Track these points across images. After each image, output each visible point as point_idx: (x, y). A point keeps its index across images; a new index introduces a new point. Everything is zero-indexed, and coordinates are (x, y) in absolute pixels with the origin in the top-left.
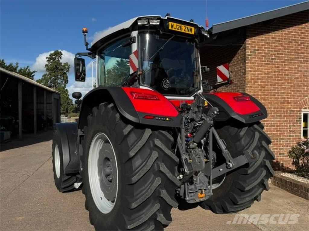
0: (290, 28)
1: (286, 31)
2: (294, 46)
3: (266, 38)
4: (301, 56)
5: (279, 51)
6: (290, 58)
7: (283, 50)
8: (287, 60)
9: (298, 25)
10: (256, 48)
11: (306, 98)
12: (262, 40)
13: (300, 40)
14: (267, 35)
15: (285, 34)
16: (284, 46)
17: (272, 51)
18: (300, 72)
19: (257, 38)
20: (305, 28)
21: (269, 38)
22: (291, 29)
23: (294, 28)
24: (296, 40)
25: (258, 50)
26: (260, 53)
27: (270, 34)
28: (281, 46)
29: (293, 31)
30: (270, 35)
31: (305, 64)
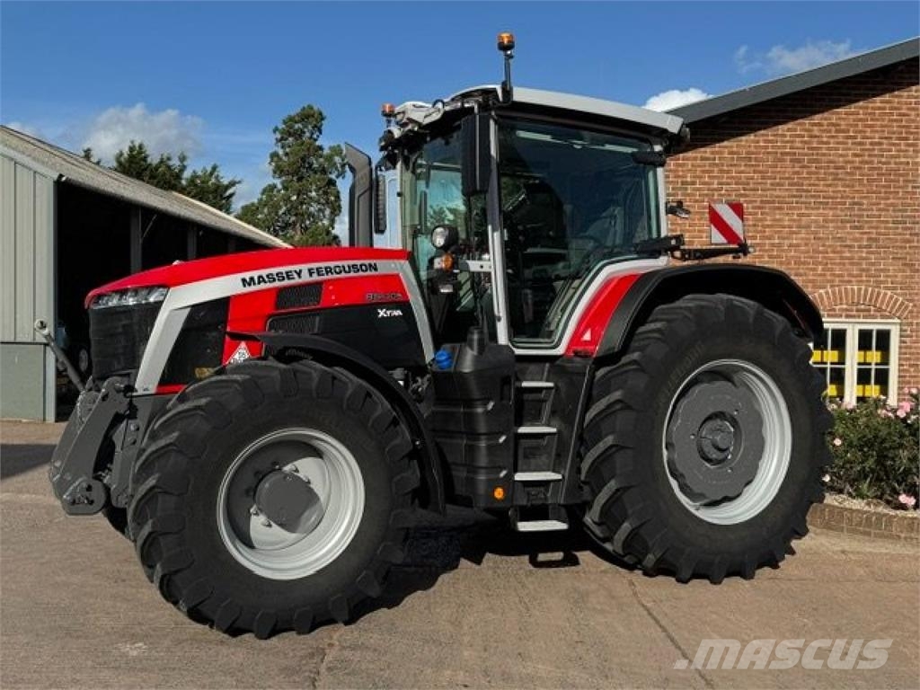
0: (780, 127)
1: (767, 135)
2: (788, 169)
3: (712, 153)
4: (808, 191)
5: (748, 184)
6: (777, 197)
7: (760, 181)
8: (768, 202)
9: (802, 118)
10: (689, 179)
11: (822, 291)
12: (702, 159)
13: (806, 155)
14: (717, 147)
15: (765, 141)
16: (760, 172)
17: (728, 184)
18: (803, 231)
19: (690, 154)
20: (820, 125)
21: (721, 153)
22: (781, 129)
23: (790, 125)
24: (795, 154)
25: (693, 183)
26: (699, 189)
27: (725, 143)
28: (755, 172)
29: (788, 134)
30: (726, 147)
31: (821, 211)
